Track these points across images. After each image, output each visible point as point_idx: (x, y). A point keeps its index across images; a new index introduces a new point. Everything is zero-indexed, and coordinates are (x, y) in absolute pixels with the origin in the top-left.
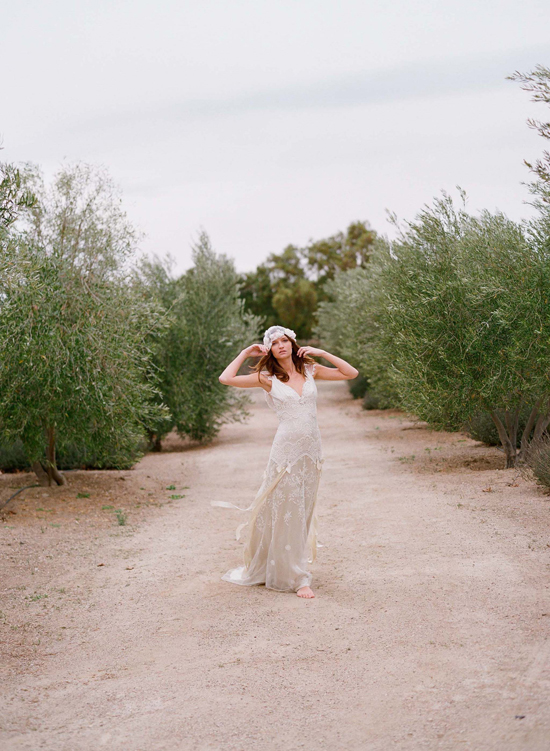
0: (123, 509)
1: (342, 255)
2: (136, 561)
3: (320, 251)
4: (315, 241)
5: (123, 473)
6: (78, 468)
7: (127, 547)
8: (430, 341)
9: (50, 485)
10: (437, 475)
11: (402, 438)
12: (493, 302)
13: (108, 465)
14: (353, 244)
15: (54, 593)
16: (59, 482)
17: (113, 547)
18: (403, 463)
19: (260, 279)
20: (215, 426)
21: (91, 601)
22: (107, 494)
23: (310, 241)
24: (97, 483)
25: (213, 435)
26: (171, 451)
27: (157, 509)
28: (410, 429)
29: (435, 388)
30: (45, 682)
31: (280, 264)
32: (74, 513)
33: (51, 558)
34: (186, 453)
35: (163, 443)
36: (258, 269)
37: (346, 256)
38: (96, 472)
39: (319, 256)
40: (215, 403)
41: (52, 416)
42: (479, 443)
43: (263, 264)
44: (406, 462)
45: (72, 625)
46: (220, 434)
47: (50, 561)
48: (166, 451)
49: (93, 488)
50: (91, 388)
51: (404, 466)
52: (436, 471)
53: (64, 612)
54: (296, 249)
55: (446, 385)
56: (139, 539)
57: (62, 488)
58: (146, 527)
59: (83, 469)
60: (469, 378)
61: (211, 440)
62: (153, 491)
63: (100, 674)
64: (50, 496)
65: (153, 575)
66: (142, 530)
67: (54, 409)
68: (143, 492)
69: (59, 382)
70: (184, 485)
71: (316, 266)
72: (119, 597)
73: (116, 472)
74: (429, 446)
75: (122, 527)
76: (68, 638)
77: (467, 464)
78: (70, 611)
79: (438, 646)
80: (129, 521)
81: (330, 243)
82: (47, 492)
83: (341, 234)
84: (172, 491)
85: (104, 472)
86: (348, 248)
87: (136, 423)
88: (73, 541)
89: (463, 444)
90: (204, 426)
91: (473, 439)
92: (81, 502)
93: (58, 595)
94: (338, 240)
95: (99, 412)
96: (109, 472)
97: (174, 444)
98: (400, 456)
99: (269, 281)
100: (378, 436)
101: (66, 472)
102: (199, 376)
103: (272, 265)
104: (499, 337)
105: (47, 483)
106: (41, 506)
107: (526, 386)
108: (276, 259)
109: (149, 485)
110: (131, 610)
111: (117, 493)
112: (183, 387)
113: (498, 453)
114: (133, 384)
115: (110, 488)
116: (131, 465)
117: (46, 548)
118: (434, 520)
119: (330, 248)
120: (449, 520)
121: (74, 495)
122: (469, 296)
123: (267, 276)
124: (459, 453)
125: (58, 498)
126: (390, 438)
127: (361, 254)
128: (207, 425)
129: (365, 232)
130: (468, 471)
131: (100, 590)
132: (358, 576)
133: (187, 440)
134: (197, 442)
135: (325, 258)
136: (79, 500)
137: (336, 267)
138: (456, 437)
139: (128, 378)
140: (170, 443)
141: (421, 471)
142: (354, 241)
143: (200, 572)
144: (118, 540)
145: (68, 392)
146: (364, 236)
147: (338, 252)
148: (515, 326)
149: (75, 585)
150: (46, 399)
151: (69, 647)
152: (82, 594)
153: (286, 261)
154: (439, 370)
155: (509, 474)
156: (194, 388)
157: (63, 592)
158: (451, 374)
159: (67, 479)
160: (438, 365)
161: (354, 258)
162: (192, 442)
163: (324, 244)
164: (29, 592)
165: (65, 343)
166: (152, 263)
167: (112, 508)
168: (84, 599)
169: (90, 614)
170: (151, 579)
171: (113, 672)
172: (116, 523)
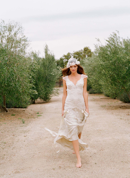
0: (24, 119)
1: (82, 55)
2: (27, 134)
3: (77, 54)
4: (75, 52)
5: (24, 109)
6: (12, 108)
7: (25, 130)
8: (111, 72)
9: (4, 112)
10: (112, 110)
11: (101, 101)
12: (129, 62)
13: (20, 107)
14: (85, 53)
15: (3, 143)
16: (7, 111)
17: (21, 130)
18: (103, 107)
19: (61, 61)
20: (50, 97)
21: (13, 146)
22: (20, 115)
23: (74, 52)
24: (17, 112)
25: (49, 99)
26: (38, 104)
27: (34, 119)
28: (103, 98)
29: (113, 86)
31: (66, 57)
32: (10, 120)
33: (3, 133)
34: (42, 104)
35: (36, 102)
36: (60, 59)
37: (83, 55)
38: (17, 109)
39: (76, 56)
40: (50, 91)
41: (4, 92)
42: (122, 102)
43: (62, 57)
45: (7, 154)
46: (51, 99)
47: (2, 134)
48: (36, 104)
49: (16, 113)
50: (15, 84)
51: (103, 108)
52: (112, 109)
53: (5, 150)
54: (70, 54)
55: (115, 85)
56: (28, 127)
57: (7, 113)
58: (30, 124)
59: (14, 108)
60: (122, 83)
61: (49, 101)
62: (32, 114)
63: (15, 171)
64: (4, 115)
65: (32, 138)
66: (29, 125)
67: (5, 90)
68: (30, 114)
69: (6, 82)
70: (41, 112)
71: (75, 58)
72: (22, 145)
73: (23, 109)
74: (108, 103)
75: (24, 124)
76: (5, 159)
77: (120, 107)
78: (7, 150)
79: (124, 163)
80: (26, 122)
81: (79, 52)
82: (3, 114)
83: (82, 50)
84: (38, 114)
85: (19, 109)
86: (84, 54)
87: (28, 95)
88: (9, 128)
90: (47, 97)
91: (121, 101)
92: (13, 117)
93: (3, 144)
94: (81, 51)
95: (18, 91)
96: (21, 109)
97: (39, 102)
98: (101, 105)
99: (63, 62)
100: (94, 100)
101: (9, 109)
102: (46, 84)
103: (64, 58)
105: (3, 111)
106: (1, 118)
108: (65, 56)
109: (32, 112)
110: (25, 149)
111: (23, 114)
112: (41, 86)
113: (128, 105)
114: (27, 84)
115: (21, 113)
116: (27, 107)
117: (1, 130)
118: (115, 123)
119: (79, 53)
120: (119, 123)
121: (10, 115)
123: (63, 61)
124: (117, 105)
125: (6, 116)
126: (98, 101)
127: (87, 55)
128: (48, 97)
129: (88, 49)
130: (121, 109)
131: (16, 143)
132: (95, 139)
133: (42, 101)
134: (45, 101)
135: (78, 56)
136: (12, 116)
137: (80, 58)
138: (115, 100)
139: (26, 82)
140: (37, 102)
141: (108, 109)
142: (85, 52)
143: (47, 138)
144: (22, 128)
145: (9, 85)
146: (88, 51)
147: (81, 54)
149: (9, 141)
150: (3, 87)
151: (5, 161)
152: (11, 144)
153: (68, 57)
154: (113, 81)
156: (44, 87)
157: (5, 143)
159: (9, 110)
160: (114, 79)
161: (85, 56)
162: (44, 101)
163: (77, 52)
165: (8, 71)
166: (34, 53)
167: (21, 118)
168: (11, 146)
169: (13, 150)
170: (32, 139)
171: (19, 171)
172: (22, 123)
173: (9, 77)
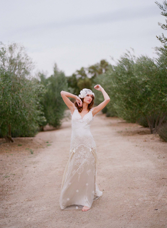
0: (32, 149)
2: (37, 165)
3: (92, 68)
5: (32, 138)
6: (18, 137)
7: (34, 161)
11: (118, 125)
12: (145, 83)
13: (27, 135)
14: (102, 66)
15: (12, 175)
16: (12, 141)
17: (29, 161)
19: (73, 78)
21: (23, 178)
24: (24, 141)
26: (47, 131)
27: (43, 149)
29: (128, 110)
30: (10, 202)
32: (17, 151)
33: (10, 164)
34: (51, 132)
35: (45, 129)
37: (99, 70)
38: (24, 138)
40: (60, 116)
41: (10, 121)
42: (142, 126)
44: (120, 133)
45: (17, 185)
46: (62, 125)
47: (10, 166)
48: (45, 131)
49: (23, 143)
50: (21, 112)
52: (129, 135)
53: (15, 181)
54: (84, 68)
55: (131, 109)
56: (37, 158)
57: (13, 143)
58: (40, 154)
60: (138, 106)
61: (59, 127)
62: (41, 143)
63: (26, 200)
64: (10, 146)
66: (38, 155)
67: (10, 119)
68: (38, 144)
69: (11, 110)
70: (51, 141)
71: (91, 73)
72: (32, 176)
73: (30, 138)
74: (127, 128)
75: (32, 155)
76: (16, 189)
77: (138, 133)
78: (17, 181)
79: (130, 189)
80: (34, 153)
82: (9, 144)
83: (98, 64)
84: (47, 143)
85: (26, 138)
86: (100, 67)
87: (36, 123)
88: (17, 159)
89: (137, 127)
90: (57, 123)
91: (140, 125)
92: (19, 147)
93: (13, 176)
95: (24, 120)
96: (28, 138)
98: (117, 131)
100: (111, 125)
101: (14, 138)
103: (77, 73)
104: (147, 94)
105: (9, 142)
106: (7, 149)
107: (156, 109)
108: (78, 71)
109: (40, 141)
110: (36, 180)
111: (30, 144)
112: (50, 111)
113: (148, 129)
115: (28, 143)
116: (35, 136)
117: (9, 161)
118: (129, 150)
119: (95, 68)
120: (133, 150)
121: (17, 145)
122: (138, 81)
123: (75, 77)
124: (136, 130)
125: (12, 146)
126: (114, 126)
127: (104, 69)
130: (139, 135)
131: (26, 174)
132: (106, 168)
133: (52, 128)
134: (55, 128)
135: (93, 71)
137: (97, 73)
138: (135, 125)
139: (33, 109)
140: (47, 128)
141: (124, 135)
143: (57, 168)
144: (31, 159)
145: (14, 113)
146: (105, 64)
148: (152, 90)
149: (18, 173)
150: (8, 116)
151: (17, 192)
152: (20, 175)
153: (81, 72)
154: (129, 105)
155: (151, 136)
157: (14, 175)
158: (133, 105)
159: (15, 140)
160: (128, 103)
161: (102, 71)
164: (4, 175)
165: (13, 98)
167: (29, 149)
168: (21, 177)
169: (23, 181)
170: (42, 170)
171: (31, 199)
172: (30, 153)
173: (15, 105)
